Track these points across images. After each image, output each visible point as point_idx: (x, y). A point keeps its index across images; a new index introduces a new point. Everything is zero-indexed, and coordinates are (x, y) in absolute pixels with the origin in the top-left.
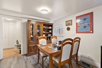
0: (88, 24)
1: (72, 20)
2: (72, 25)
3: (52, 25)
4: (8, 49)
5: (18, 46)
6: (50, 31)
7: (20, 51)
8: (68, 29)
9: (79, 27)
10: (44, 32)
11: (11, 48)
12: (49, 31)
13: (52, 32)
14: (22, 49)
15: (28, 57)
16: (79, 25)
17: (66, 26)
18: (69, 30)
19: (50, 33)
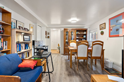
0: (120, 26)
1: (105, 23)
2: (105, 28)
3: (86, 30)
4: (54, 50)
5: (58, 48)
6: (85, 37)
7: (60, 51)
8: (102, 33)
9: (111, 30)
10: (77, 37)
11: (55, 50)
12: (83, 37)
13: (86, 37)
14: (61, 50)
15: (64, 56)
16: (112, 28)
17: (100, 30)
18: (103, 35)
19: (84, 39)
